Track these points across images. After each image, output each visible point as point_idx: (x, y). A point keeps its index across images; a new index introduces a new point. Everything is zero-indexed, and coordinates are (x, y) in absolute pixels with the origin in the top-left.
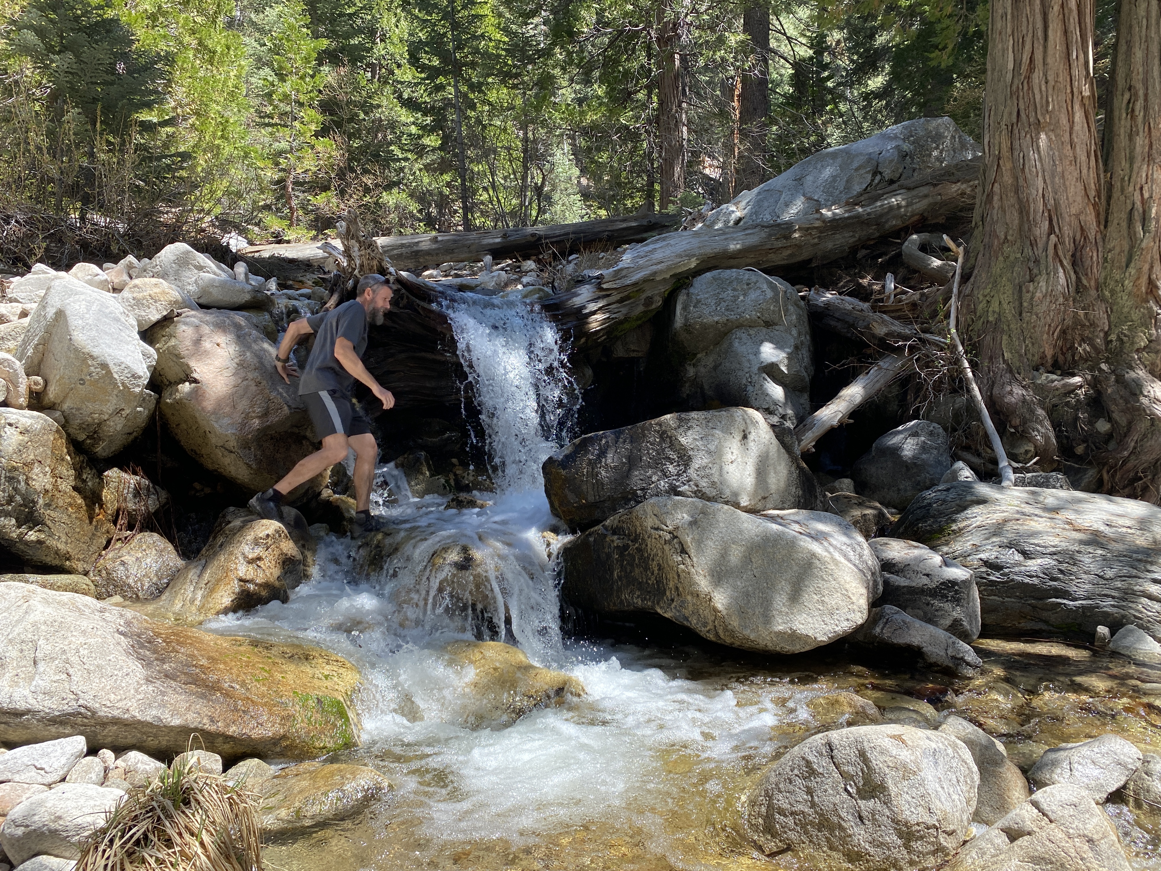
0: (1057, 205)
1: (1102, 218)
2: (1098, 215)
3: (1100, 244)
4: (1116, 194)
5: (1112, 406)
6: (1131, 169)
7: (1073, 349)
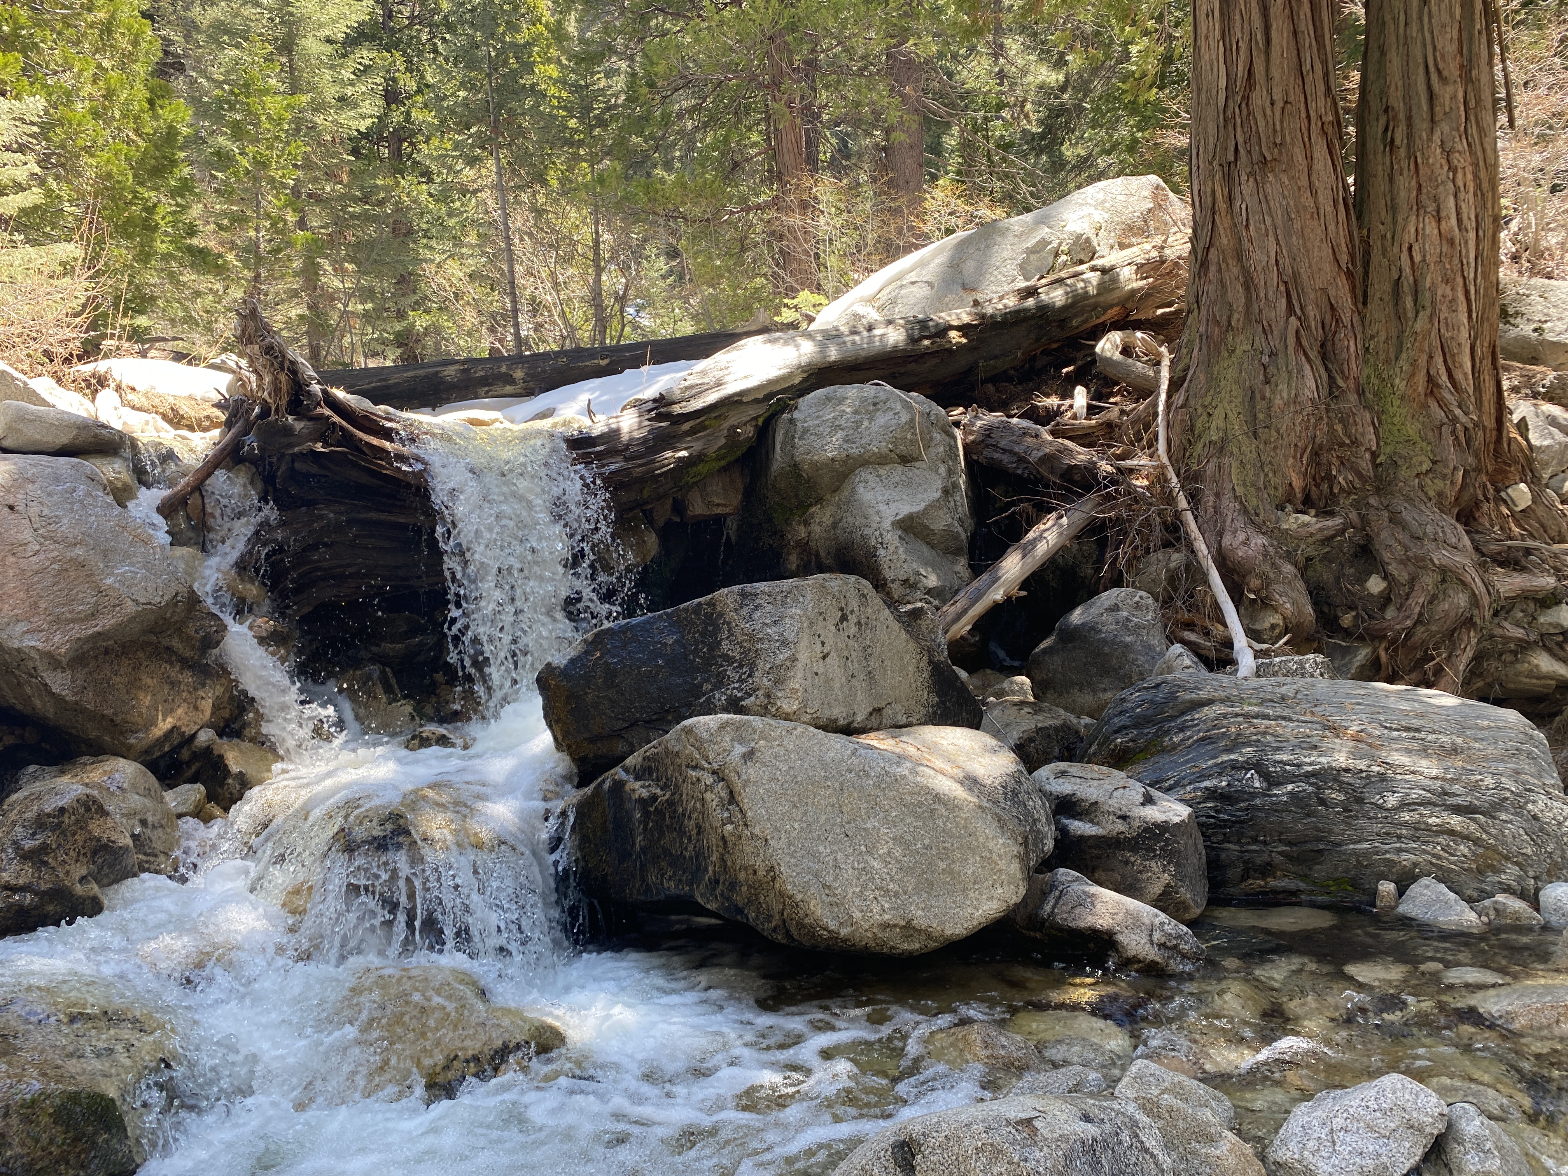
0: (1296, 276)
1: (1359, 293)
2: (1353, 289)
3: (1358, 329)
4: (1376, 257)
5: (1387, 556)
6: (1395, 222)
7: (1330, 478)
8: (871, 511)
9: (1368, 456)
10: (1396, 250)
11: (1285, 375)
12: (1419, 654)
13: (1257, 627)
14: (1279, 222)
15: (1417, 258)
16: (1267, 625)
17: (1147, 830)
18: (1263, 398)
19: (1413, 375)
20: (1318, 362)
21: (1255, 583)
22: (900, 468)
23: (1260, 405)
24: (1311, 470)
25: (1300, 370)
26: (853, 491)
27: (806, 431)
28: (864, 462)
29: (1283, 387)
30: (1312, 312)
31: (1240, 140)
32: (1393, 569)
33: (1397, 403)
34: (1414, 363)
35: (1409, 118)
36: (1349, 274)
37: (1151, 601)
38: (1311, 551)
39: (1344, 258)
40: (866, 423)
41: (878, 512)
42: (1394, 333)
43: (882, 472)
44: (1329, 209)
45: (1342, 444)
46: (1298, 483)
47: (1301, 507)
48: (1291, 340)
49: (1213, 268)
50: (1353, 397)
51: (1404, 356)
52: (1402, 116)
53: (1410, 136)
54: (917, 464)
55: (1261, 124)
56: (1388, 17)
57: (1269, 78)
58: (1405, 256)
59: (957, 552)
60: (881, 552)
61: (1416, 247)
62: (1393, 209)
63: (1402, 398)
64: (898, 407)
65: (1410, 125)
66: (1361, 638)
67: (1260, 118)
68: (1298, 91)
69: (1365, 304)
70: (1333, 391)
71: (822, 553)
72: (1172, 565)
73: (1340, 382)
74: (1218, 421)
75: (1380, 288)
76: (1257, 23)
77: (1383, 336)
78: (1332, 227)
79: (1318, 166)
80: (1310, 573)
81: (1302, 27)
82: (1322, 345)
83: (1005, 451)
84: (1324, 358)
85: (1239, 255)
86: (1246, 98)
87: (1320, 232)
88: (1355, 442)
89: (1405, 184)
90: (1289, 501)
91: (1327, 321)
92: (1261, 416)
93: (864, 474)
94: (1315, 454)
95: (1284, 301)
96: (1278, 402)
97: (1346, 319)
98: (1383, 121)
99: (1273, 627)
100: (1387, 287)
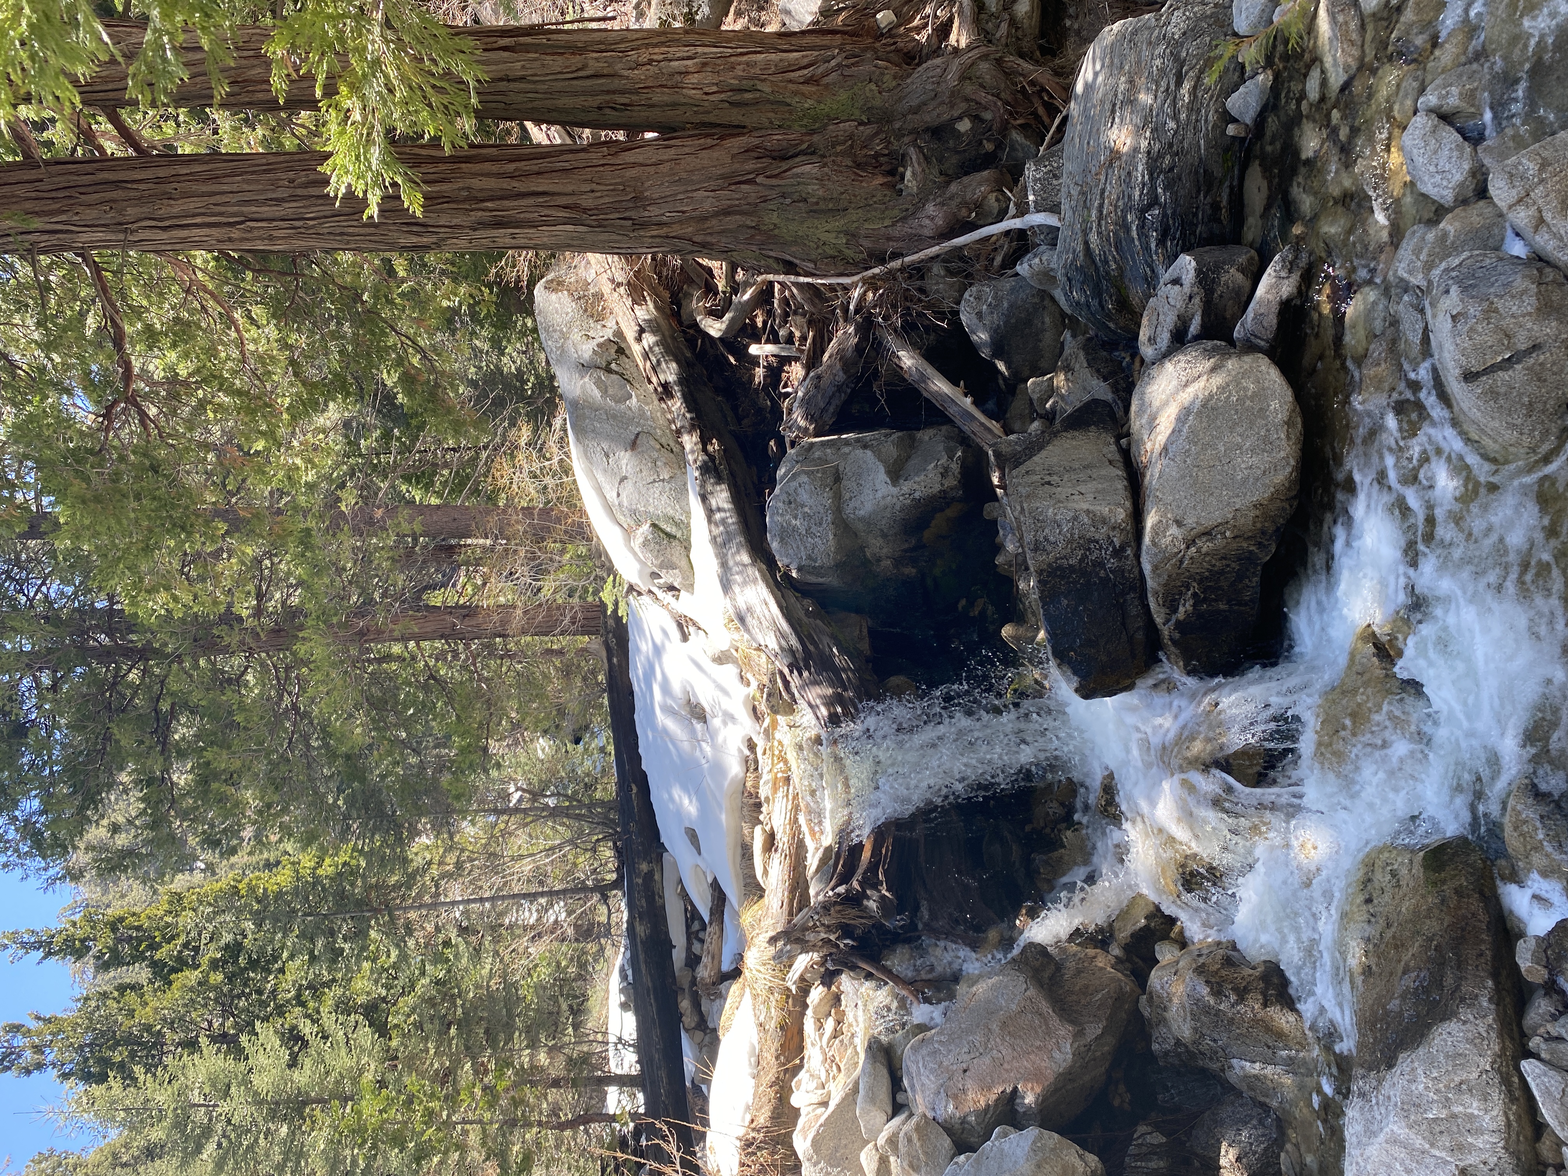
0: (723, 177)
1: (736, 131)
2: (738, 135)
3: (763, 132)
4: (711, 118)
5: (946, 117)
6: (685, 104)
7: (877, 155)
8: (882, 503)
9: (861, 128)
10: (706, 104)
11: (801, 188)
12: (1019, 96)
13: (996, 212)
14: (682, 188)
15: (715, 89)
16: (996, 205)
17: (1200, 282)
18: (817, 203)
19: (803, 94)
20: (791, 162)
21: (964, 212)
22: (844, 482)
23: (822, 206)
24: (870, 169)
25: (797, 175)
26: (861, 519)
27: (809, 557)
28: (838, 509)
29: (810, 188)
30: (750, 165)
31: (617, 215)
32: (956, 113)
33: (822, 106)
34: (795, 93)
35: (608, 92)
36: (722, 138)
37: (974, 289)
38: (936, 171)
39: (709, 142)
40: (806, 509)
41: (884, 498)
42: (769, 106)
43: (847, 496)
44: (672, 151)
45: (852, 147)
46: (880, 180)
47: (898, 178)
48: (774, 182)
49: (709, 239)
50: (816, 138)
51: (788, 100)
52: (607, 98)
53: (622, 92)
54: (841, 469)
55: (607, 200)
56: (530, 105)
57: (573, 194)
58: (711, 98)
59: (913, 439)
60: (917, 495)
61: (706, 90)
62: (674, 105)
63: (819, 102)
64: (794, 484)
65: (614, 92)
66: (1004, 137)
67: (602, 201)
68: (583, 172)
69: (744, 127)
70: (810, 152)
71: (906, 546)
72: (942, 273)
73: (804, 146)
74: (831, 238)
75: (735, 116)
76: (530, 201)
77: (771, 115)
78: (687, 150)
79: (641, 159)
80: (950, 172)
81: (535, 168)
82: (774, 159)
83: (829, 403)
84: (784, 158)
85: (704, 219)
86: (585, 210)
87: (689, 159)
88: (851, 137)
89: (657, 97)
90: (894, 186)
91: (755, 155)
92: (831, 206)
93: (848, 510)
94: (858, 166)
95: (743, 186)
96: (821, 193)
97: (757, 141)
98: (607, 111)
99: (997, 200)
100: (735, 111)
